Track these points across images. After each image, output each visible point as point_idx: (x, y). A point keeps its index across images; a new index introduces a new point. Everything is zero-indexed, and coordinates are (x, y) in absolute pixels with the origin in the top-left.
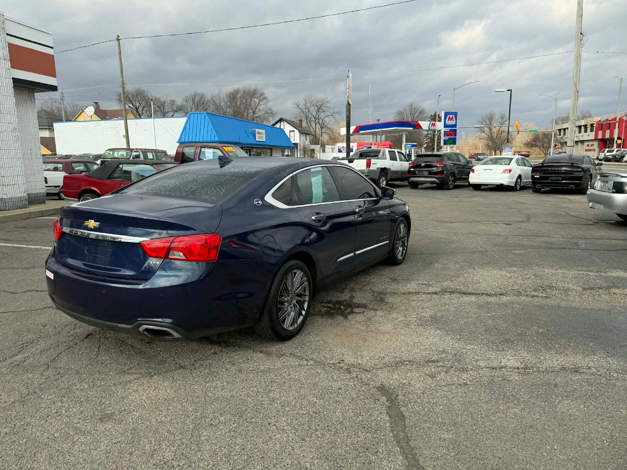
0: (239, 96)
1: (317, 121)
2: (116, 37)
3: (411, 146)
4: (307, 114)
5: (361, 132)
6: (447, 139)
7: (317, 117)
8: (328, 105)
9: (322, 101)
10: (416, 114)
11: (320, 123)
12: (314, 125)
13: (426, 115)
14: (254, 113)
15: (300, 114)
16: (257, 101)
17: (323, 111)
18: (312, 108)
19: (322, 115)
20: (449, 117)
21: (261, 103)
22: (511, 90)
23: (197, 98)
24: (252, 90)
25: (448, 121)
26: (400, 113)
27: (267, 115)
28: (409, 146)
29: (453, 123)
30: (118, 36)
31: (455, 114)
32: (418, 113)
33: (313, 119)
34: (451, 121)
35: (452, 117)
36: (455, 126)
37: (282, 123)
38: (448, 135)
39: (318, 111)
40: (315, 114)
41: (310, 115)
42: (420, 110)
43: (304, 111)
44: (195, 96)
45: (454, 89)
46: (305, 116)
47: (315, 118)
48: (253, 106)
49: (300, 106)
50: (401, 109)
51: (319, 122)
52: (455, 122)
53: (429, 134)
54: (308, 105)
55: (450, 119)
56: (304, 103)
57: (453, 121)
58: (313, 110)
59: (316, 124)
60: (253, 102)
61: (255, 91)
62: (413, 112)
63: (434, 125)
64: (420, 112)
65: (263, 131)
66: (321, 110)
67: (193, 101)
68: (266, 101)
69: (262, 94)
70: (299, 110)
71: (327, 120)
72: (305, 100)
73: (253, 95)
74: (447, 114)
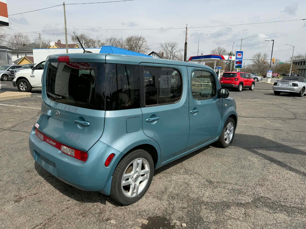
0: (132, 39)
1: (171, 54)
2: (63, 3)
3: (218, 68)
4: (167, 50)
5: (193, 60)
8: (177, 46)
9: (174, 44)
10: (221, 52)
11: (173, 55)
12: (169, 56)
13: (226, 53)
14: (139, 48)
15: (163, 50)
16: (141, 42)
17: (175, 49)
18: (169, 47)
19: (174, 51)
20: (239, 54)
21: (144, 43)
23: (112, 40)
24: (139, 37)
25: (238, 56)
26: (213, 51)
27: (146, 50)
28: (217, 68)
29: (241, 57)
30: (64, 3)
31: (242, 52)
32: (222, 51)
33: (169, 53)
34: (239, 56)
35: (240, 54)
36: (242, 58)
37: (153, 54)
41: (168, 50)
42: (223, 50)
43: (165, 48)
44: (111, 39)
45: (242, 40)
46: (165, 51)
47: (170, 52)
48: (139, 45)
51: (172, 55)
53: (227, 62)
54: (167, 45)
56: (165, 45)
57: (241, 56)
58: (170, 49)
59: (171, 55)
60: (139, 43)
61: (140, 37)
62: (220, 51)
63: (231, 58)
66: (173, 49)
67: (110, 42)
69: (144, 39)
70: (162, 48)
71: (176, 54)
72: (166, 43)
73: (140, 39)
74: (237, 52)
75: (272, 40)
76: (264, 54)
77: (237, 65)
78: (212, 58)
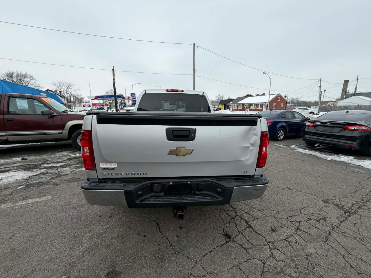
0: (13, 76)
1: (67, 93)
5: (99, 98)
7: (67, 91)
8: (73, 86)
9: (69, 84)
11: (70, 94)
12: (66, 95)
16: (29, 80)
17: (70, 88)
18: (64, 86)
19: (70, 90)
21: (31, 81)
31: (135, 94)
33: (66, 92)
36: (135, 98)
37: (49, 92)
38: (133, 102)
39: (67, 88)
40: (66, 89)
43: (59, 87)
45: (133, 85)
48: (26, 82)
49: (57, 85)
50: (107, 91)
51: (68, 93)
54: (61, 85)
55: (133, 96)
58: (64, 88)
60: (25, 80)
61: (26, 74)
63: (129, 98)
65: (46, 94)
68: (35, 80)
69: (31, 77)
70: (56, 87)
71: (73, 93)
72: (59, 83)
73: (25, 76)
74: (132, 94)
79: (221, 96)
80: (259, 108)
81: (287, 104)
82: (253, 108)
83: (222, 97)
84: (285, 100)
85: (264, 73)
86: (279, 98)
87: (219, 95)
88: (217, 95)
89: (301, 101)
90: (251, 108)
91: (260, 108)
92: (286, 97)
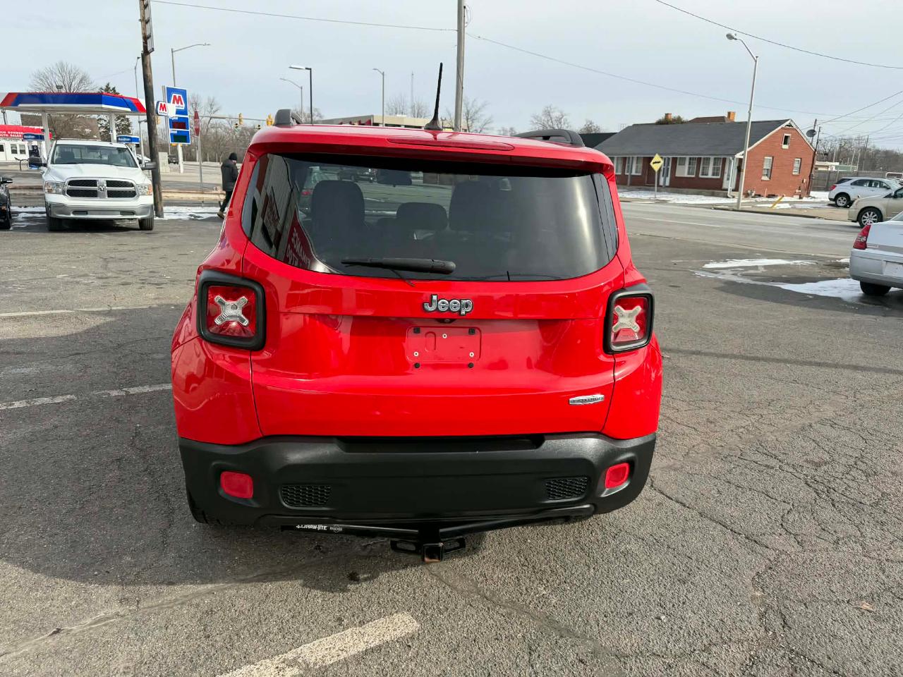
3: (129, 139)
5: (20, 105)
6: (176, 132)
20: (175, 97)
22: (310, 69)
25: (174, 103)
28: (125, 139)
29: (182, 107)
31: (184, 93)
32: (77, 81)
34: (178, 103)
35: (179, 97)
36: (185, 112)
38: (176, 127)
45: (172, 52)
52: (184, 105)
55: (177, 100)
57: (182, 104)
63: (163, 108)
64: (81, 81)
74: (170, 91)
75: (307, 69)
76: (209, 99)
77: (175, 131)
78: (104, 106)
79: (555, 114)
80: (710, 176)
81: (817, 163)
82: (686, 175)
83: (559, 120)
84: (808, 146)
85: (730, 37)
86: (786, 137)
87: (548, 113)
88: (540, 113)
89: (878, 152)
90: (678, 174)
91: (713, 175)
92: (812, 133)
